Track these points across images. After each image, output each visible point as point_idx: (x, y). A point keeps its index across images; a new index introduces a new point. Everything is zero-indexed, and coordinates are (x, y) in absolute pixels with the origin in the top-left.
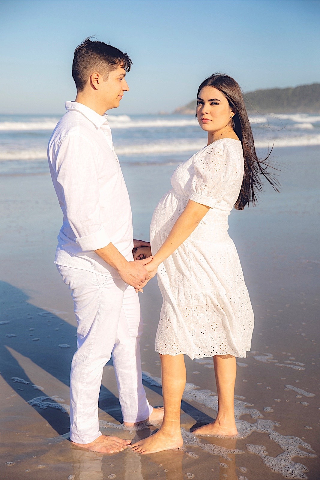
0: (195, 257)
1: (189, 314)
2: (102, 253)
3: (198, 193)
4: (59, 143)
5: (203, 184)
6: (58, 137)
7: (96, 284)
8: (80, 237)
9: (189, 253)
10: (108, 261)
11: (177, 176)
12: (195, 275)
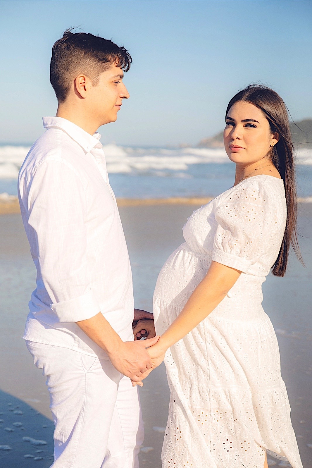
0: (214, 340)
1: (206, 420)
2: (87, 327)
3: (227, 252)
4: (32, 172)
5: (233, 238)
6: (32, 164)
7: (81, 368)
8: (58, 301)
9: (206, 333)
10: (94, 338)
11: (192, 225)
12: (214, 364)
